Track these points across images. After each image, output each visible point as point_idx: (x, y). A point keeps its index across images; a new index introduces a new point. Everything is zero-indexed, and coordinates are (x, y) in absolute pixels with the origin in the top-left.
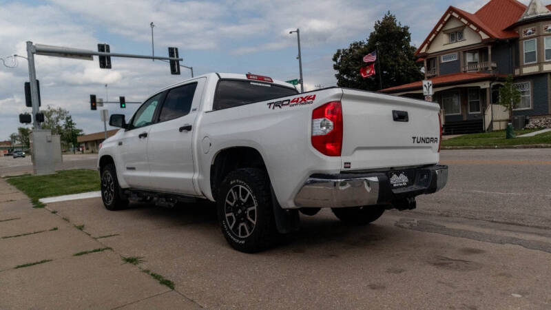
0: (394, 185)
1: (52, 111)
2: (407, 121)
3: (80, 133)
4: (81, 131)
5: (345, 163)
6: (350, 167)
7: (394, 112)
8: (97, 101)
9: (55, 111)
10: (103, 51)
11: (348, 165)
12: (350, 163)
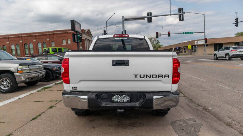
0: (115, 101)
1: (152, 38)
2: (128, 65)
3: (162, 46)
4: (162, 45)
5: (73, 87)
6: (76, 89)
7: (113, 61)
8: (159, 34)
9: (153, 38)
10: (149, 15)
11: (76, 88)
12: (76, 87)
